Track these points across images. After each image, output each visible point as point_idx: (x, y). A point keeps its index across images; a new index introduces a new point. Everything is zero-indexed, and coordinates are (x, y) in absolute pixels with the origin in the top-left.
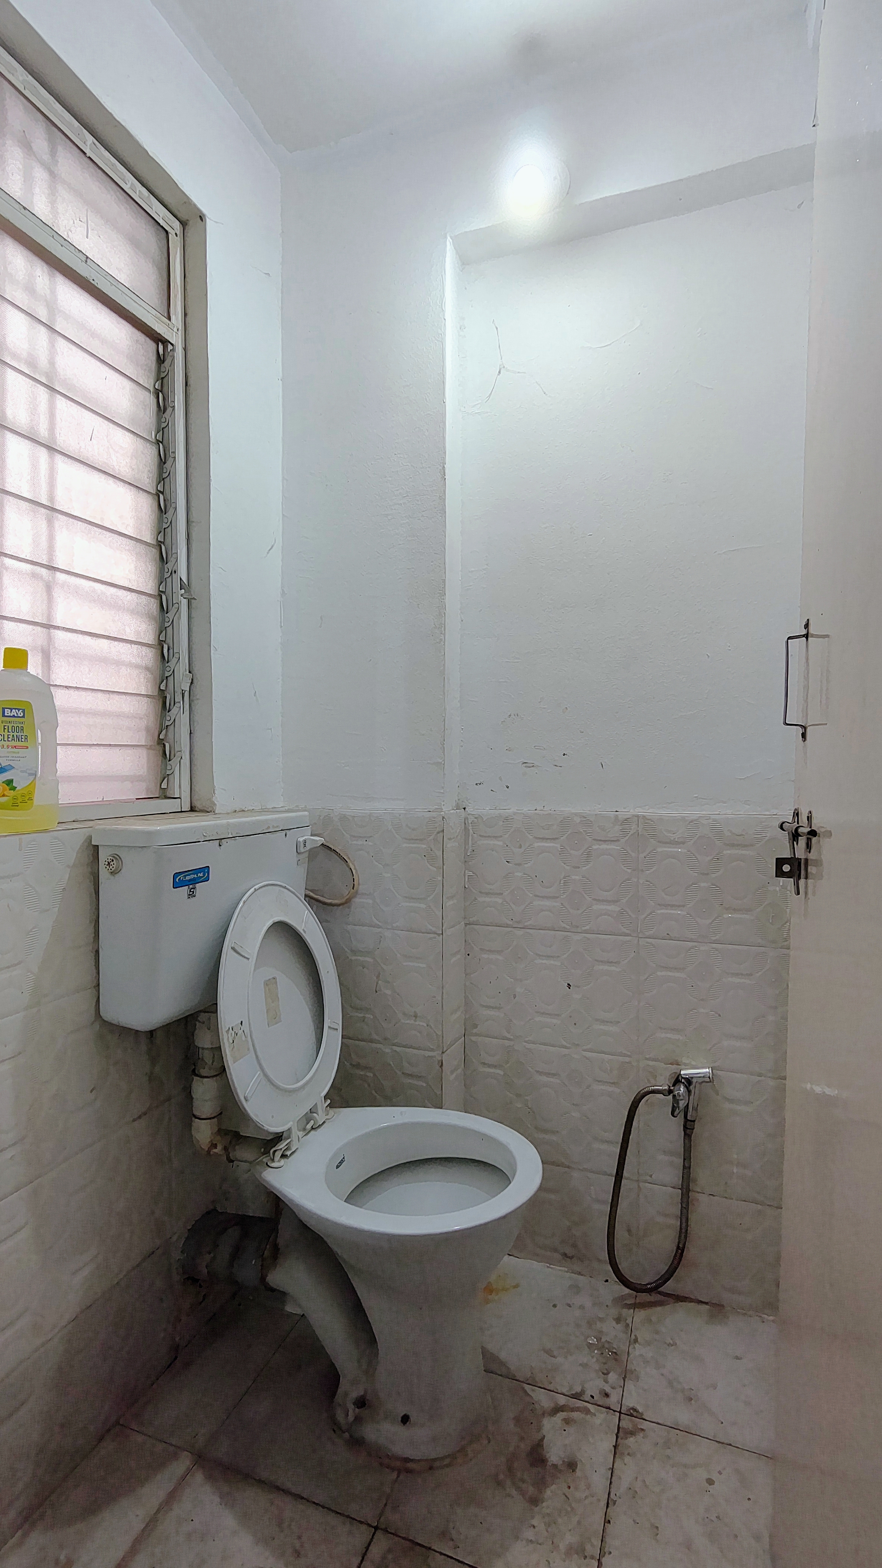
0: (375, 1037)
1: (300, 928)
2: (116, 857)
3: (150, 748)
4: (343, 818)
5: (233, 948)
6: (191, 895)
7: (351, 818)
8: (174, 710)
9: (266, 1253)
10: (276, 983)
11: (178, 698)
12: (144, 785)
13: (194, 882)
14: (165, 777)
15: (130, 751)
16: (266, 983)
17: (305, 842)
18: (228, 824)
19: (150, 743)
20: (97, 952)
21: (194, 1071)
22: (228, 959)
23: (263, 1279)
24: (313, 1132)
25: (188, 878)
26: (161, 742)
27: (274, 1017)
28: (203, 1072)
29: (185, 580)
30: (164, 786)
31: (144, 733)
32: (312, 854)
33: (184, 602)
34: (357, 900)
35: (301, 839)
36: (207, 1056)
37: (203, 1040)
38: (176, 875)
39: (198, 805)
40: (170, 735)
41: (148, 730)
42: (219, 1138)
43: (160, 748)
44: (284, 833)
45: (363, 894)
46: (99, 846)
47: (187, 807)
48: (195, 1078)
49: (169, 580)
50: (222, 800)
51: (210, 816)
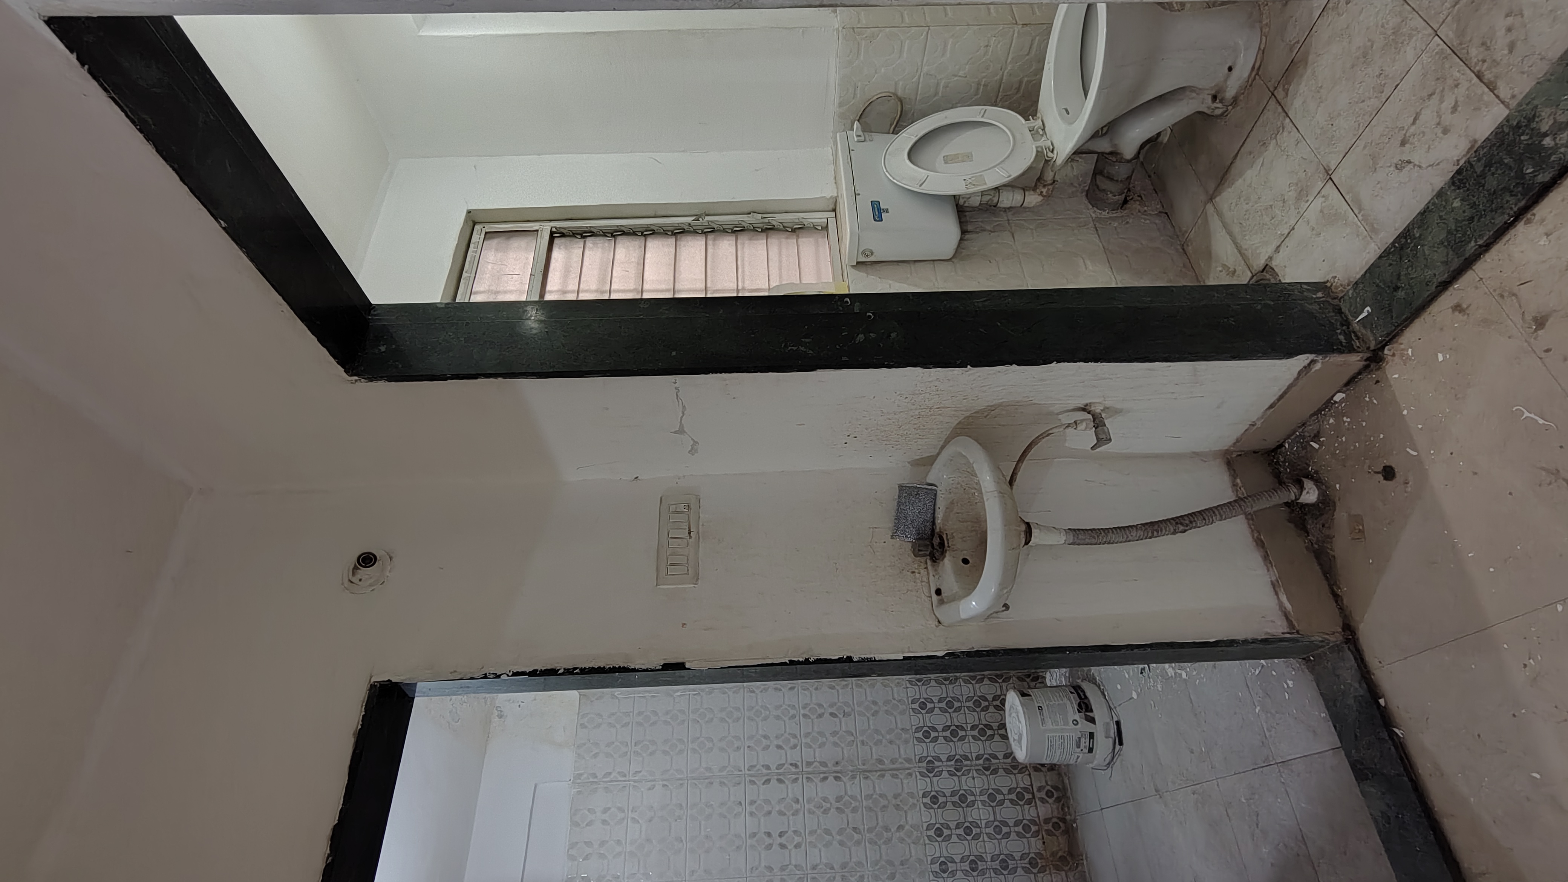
0: (998, 77)
1: (914, 139)
2: (863, 253)
3: (798, 237)
4: (841, 105)
5: (921, 186)
6: (887, 211)
7: (841, 99)
8: (774, 223)
9: (1114, 159)
10: (947, 156)
11: (766, 220)
12: (820, 240)
13: (879, 209)
14: (814, 228)
15: (801, 248)
16: (946, 162)
17: (858, 136)
18: (846, 189)
19: (795, 237)
20: (915, 261)
21: (995, 206)
22: (927, 189)
23: (1129, 161)
24: (1046, 129)
25: (877, 213)
26: (794, 230)
27: (968, 157)
28: (995, 200)
29: (693, 218)
30: (820, 228)
31: (789, 240)
32: (867, 129)
33: (708, 218)
34: (900, 93)
35: (856, 139)
36: (986, 198)
37: (975, 201)
38: (875, 220)
39: (831, 207)
40: (789, 225)
41: (787, 238)
42: (1038, 191)
43: (797, 231)
44: (851, 152)
45: (896, 89)
46: (859, 260)
47: (833, 214)
48: (999, 205)
49: (695, 228)
50: (829, 192)
51: (840, 200)
